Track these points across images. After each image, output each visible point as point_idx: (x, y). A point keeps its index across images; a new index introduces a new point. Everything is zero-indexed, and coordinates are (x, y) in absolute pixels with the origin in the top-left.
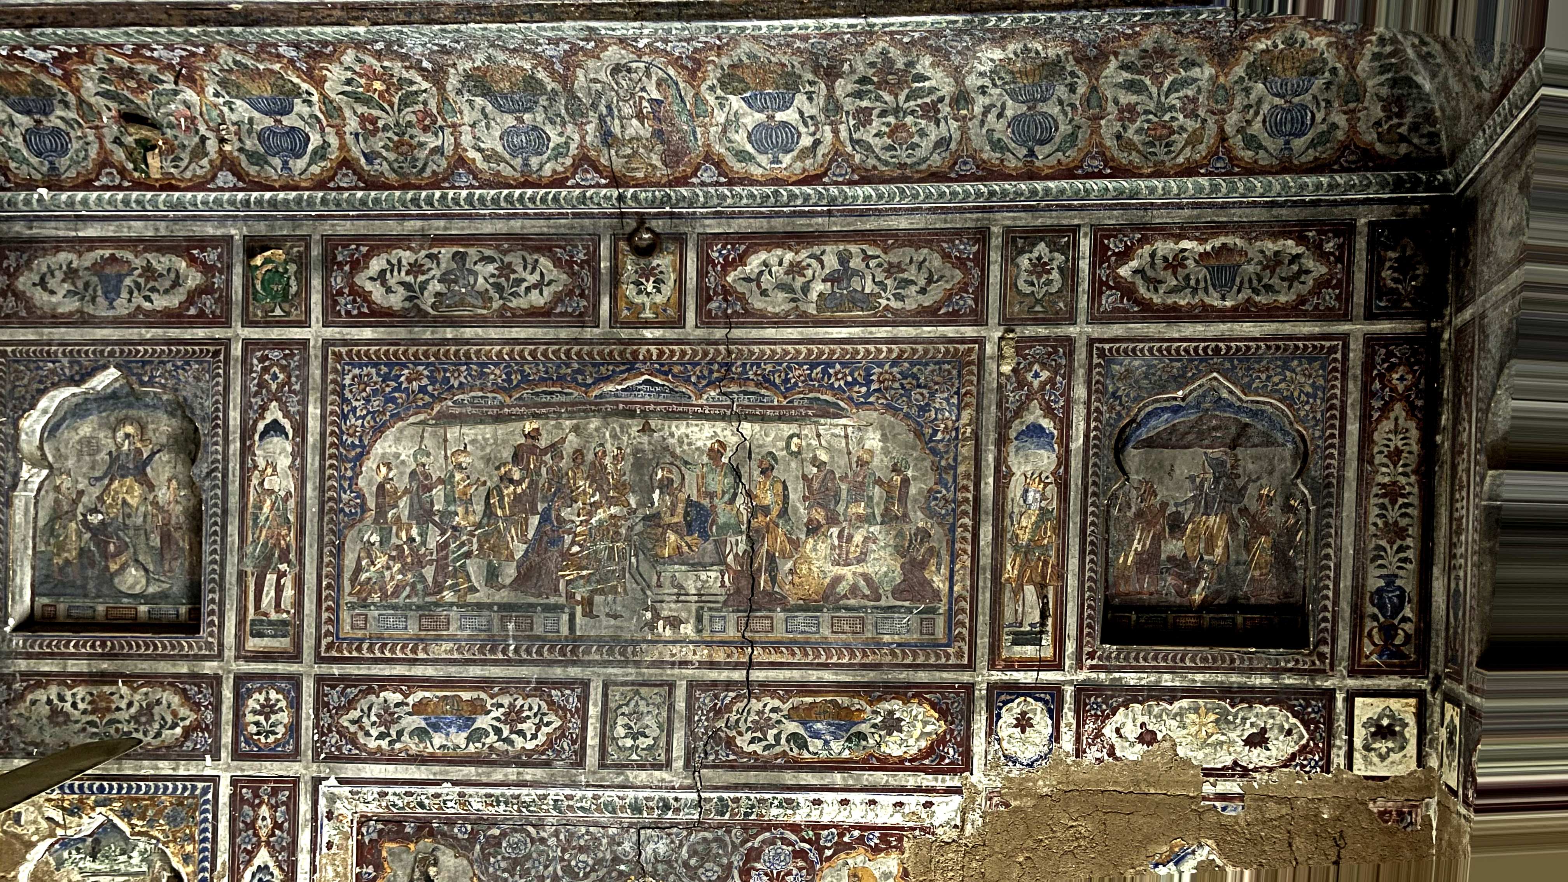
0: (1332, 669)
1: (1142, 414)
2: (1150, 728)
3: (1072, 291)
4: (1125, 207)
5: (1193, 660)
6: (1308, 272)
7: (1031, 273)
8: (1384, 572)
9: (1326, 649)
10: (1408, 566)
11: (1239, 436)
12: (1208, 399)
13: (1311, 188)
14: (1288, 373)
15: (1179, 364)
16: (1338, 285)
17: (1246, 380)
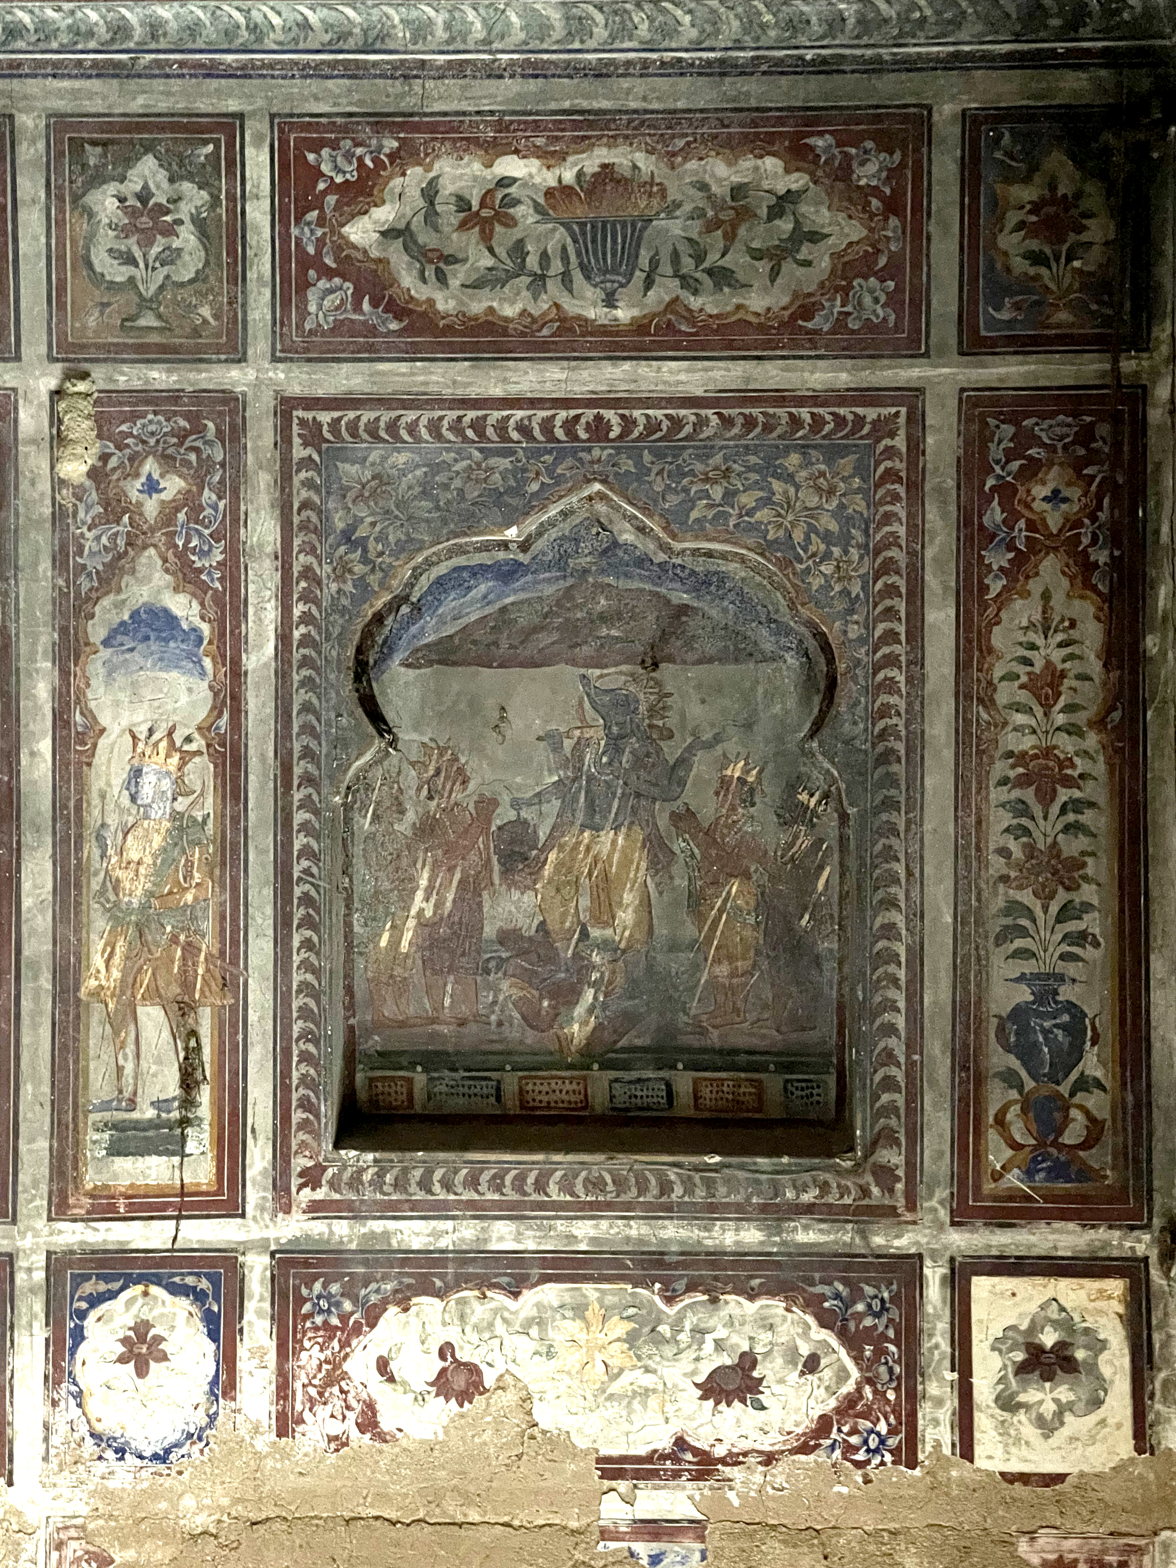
0: (911, 1206)
1: (424, 582)
2: (463, 1356)
3: (233, 280)
4: (355, 72)
5: (567, 1186)
6: (815, 237)
7: (125, 232)
8: (1029, 967)
9: (894, 1157)
10: (1089, 953)
11: (664, 636)
12: (585, 547)
13: (816, 28)
14: (777, 486)
15: (505, 463)
16: (892, 271)
17: (673, 500)
